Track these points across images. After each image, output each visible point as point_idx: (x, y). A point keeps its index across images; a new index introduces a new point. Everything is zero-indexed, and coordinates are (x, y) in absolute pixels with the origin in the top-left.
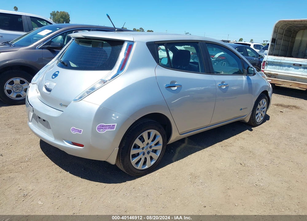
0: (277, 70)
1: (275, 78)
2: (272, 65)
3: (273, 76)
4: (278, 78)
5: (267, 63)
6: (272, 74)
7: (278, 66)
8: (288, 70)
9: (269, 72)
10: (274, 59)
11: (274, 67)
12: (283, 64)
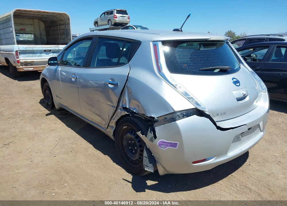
0: (32, 58)
1: (32, 65)
2: (24, 54)
3: (29, 64)
4: (34, 65)
5: (19, 52)
6: (27, 63)
7: (30, 54)
8: (41, 56)
9: (25, 61)
10: (26, 48)
11: (27, 55)
12: (35, 51)
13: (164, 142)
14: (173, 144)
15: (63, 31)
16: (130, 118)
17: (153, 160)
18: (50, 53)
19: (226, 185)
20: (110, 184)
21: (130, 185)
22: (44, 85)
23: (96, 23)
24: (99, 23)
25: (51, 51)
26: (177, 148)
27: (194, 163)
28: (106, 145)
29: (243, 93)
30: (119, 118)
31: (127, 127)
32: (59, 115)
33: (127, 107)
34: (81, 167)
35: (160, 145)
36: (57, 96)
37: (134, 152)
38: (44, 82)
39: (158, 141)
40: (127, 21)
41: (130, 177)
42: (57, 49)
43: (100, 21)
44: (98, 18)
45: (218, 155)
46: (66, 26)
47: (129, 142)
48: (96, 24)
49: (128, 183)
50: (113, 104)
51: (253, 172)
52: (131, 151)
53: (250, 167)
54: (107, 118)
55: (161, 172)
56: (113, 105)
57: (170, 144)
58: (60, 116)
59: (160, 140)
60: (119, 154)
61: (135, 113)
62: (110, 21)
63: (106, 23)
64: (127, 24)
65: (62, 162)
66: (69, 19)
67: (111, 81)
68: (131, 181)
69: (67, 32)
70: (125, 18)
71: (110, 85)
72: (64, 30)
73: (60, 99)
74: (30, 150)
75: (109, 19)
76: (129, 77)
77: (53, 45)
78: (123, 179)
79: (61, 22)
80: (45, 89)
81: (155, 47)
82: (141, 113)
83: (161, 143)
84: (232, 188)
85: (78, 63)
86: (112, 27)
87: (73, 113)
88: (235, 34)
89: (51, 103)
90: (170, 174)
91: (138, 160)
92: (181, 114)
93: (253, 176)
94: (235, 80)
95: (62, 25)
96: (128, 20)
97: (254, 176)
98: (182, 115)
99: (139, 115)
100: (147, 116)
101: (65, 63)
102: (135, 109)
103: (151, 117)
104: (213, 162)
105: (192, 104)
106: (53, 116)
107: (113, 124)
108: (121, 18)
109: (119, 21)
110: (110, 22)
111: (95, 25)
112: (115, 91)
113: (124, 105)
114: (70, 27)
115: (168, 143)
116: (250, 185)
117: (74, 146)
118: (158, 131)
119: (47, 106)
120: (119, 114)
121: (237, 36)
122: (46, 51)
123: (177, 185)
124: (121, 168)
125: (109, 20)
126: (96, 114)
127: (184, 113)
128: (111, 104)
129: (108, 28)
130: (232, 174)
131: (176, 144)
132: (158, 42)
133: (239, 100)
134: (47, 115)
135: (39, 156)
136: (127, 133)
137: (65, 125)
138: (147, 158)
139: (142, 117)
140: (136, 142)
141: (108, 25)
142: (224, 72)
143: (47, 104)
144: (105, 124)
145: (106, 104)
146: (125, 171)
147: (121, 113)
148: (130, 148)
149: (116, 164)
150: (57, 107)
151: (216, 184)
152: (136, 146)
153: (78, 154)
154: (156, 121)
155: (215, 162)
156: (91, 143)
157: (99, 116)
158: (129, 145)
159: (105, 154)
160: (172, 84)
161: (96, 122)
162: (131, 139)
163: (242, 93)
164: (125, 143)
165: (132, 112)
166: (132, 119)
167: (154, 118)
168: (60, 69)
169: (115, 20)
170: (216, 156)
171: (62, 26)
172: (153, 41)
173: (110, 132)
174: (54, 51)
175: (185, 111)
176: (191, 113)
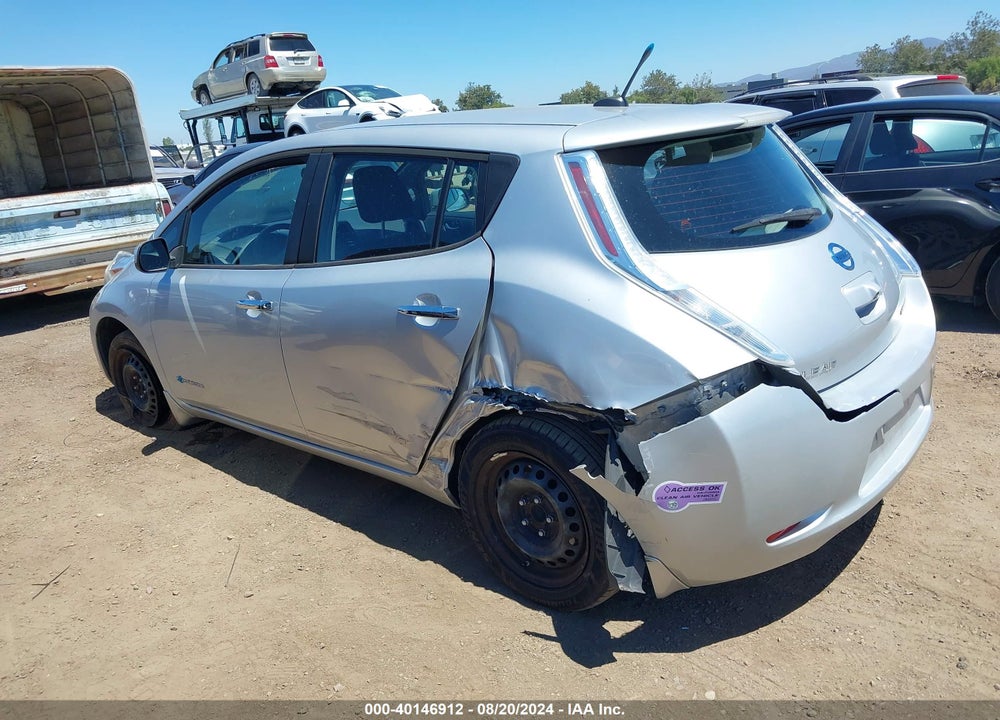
13: (674, 490)
14: (706, 489)
15: (109, 134)
16: (514, 422)
17: (635, 553)
18: (79, 222)
19: (856, 590)
20: (489, 657)
21: (556, 647)
22: (112, 345)
23: (201, 90)
24: (214, 91)
25: (83, 214)
26: (720, 502)
27: (771, 539)
28: (413, 524)
29: (871, 290)
30: (467, 426)
31: (505, 454)
32: (191, 443)
33: (505, 387)
34: (363, 618)
35: (662, 500)
36: (180, 379)
37: (541, 534)
38: (110, 332)
39: (652, 489)
40: (317, 73)
41: (544, 622)
42: (101, 202)
43: (214, 80)
44: (206, 73)
45: (835, 503)
46: (122, 114)
47: (521, 503)
48: (203, 96)
49: (548, 642)
50: (441, 382)
51: (918, 537)
52: (530, 533)
53: (904, 522)
54: (418, 431)
55: (663, 586)
56: (441, 386)
57: (695, 493)
58: (199, 447)
59: (662, 484)
60: (481, 549)
61: (541, 404)
62: (253, 80)
63: (242, 86)
64: (318, 83)
65: (286, 613)
66: (129, 89)
67: (420, 303)
68: (555, 635)
69: (128, 138)
70: (308, 63)
71: (419, 320)
72: (114, 130)
73: (196, 388)
74: (149, 590)
75: (248, 71)
76: (501, 284)
77: (86, 192)
78: (525, 632)
79: (98, 104)
80: (118, 357)
81: (577, 171)
82: (565, 400)
83: (665, 494)
84: (877, 597)
85: (241, 249)
86: (265, 100)
87: (260, 430)
88: (677, 82)
89: (153, 407)
90: (693, 590)
91: (561, 560)
92: (715, 387)
93: (924, 550)
94: (836, 250)
95: (103, 113)
96: (320, 69)
97: (926, 546)
98: (718, 390)
99: (555, 409)
100: (593, 410)
101: (197, 256)
102: (536, 390)
103: (610, 411)
104: (824, 524)
105: (745, 348)
106: (169, 453)
107: (445, 449)
108: (292, 63)
109: (286, 75)
110: (253, 82)
111: (198, 98)
112: (450, 337)
113: (488, 381)
114: (137, 117)
115: (690, 489)
116: (925, 579)
117: (302, 548)
118: (649, 454)
119: (134, 421)
120: (468, 415)
121: (682, 86)
122: (62, 214)
123: (708, 621)
124: (502, 597)
125: (249, 76)
126: (367, 423)
127: (724, 383)
128: (436, 384)
129: (251, 106)
130: (860, 552)
131: (717, 487)
132: (582, 154)
133: (863, 311)
134: (148, 450)
135: (190, 604)
136: (507, 475)
137: (232, 480)
138: (615, 548)
139: (569, 412)
140: (552, 501)
141: (250, 92)
142: (799, 227)
143: (136, 410)
144: (410, 456)
145: (413, 385)
146: (518, 604)
147: (477, 410)
148: (524, 523)
149: (477, 584)
150: (180, 416)
151: (824, 594)
152: (554, 516)
153: (327, 572)
154: (632, 422)
155: (830, 527)
156: (356, 526)
157: (381, 428)
158: (520, 513)
159: (422, 559)
160: (665, 292)
161: (367, 451)
162: (527, 495)
163: (868, 292)
164: (502, 510)
165: (528, 403)
166: (525, 423)
167: (621, 413)
168: (182, 281)
169: (273, 75)
170: (830, 505)
171: (101, 116)
172: (565, 152)
173: (434, 482)
174: (93, 211)
175: (725, 376)
176: (741, 380)
